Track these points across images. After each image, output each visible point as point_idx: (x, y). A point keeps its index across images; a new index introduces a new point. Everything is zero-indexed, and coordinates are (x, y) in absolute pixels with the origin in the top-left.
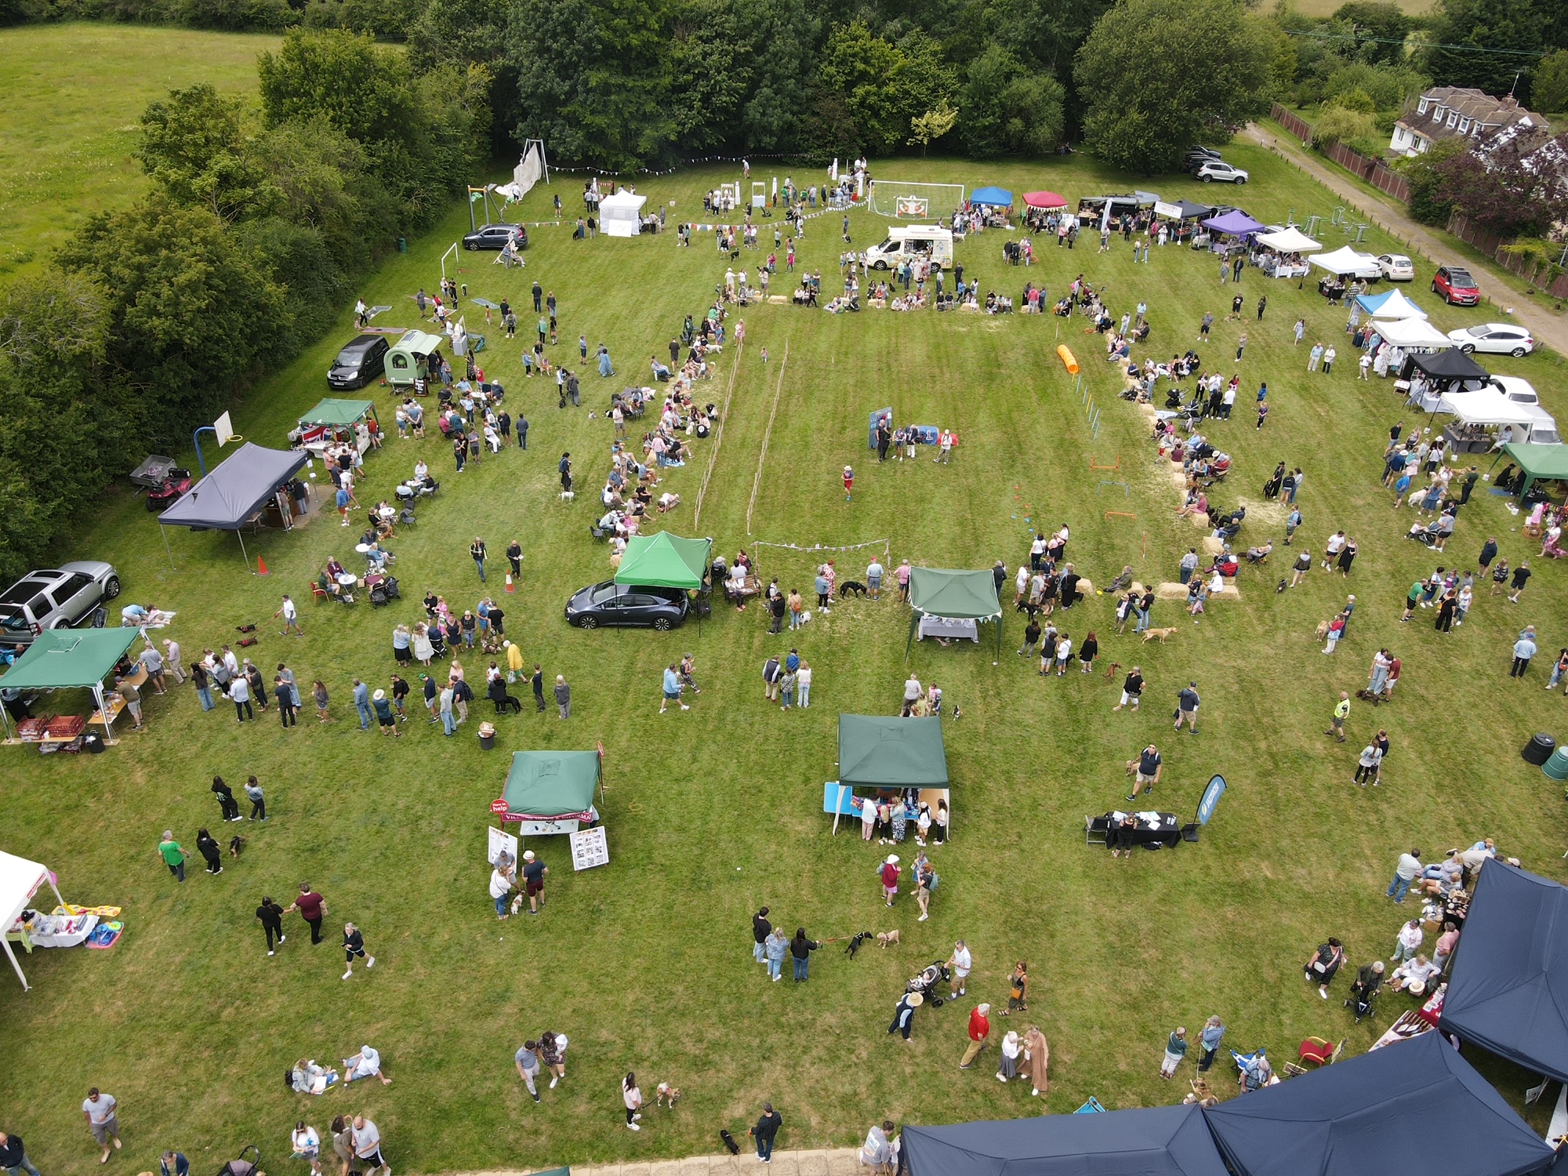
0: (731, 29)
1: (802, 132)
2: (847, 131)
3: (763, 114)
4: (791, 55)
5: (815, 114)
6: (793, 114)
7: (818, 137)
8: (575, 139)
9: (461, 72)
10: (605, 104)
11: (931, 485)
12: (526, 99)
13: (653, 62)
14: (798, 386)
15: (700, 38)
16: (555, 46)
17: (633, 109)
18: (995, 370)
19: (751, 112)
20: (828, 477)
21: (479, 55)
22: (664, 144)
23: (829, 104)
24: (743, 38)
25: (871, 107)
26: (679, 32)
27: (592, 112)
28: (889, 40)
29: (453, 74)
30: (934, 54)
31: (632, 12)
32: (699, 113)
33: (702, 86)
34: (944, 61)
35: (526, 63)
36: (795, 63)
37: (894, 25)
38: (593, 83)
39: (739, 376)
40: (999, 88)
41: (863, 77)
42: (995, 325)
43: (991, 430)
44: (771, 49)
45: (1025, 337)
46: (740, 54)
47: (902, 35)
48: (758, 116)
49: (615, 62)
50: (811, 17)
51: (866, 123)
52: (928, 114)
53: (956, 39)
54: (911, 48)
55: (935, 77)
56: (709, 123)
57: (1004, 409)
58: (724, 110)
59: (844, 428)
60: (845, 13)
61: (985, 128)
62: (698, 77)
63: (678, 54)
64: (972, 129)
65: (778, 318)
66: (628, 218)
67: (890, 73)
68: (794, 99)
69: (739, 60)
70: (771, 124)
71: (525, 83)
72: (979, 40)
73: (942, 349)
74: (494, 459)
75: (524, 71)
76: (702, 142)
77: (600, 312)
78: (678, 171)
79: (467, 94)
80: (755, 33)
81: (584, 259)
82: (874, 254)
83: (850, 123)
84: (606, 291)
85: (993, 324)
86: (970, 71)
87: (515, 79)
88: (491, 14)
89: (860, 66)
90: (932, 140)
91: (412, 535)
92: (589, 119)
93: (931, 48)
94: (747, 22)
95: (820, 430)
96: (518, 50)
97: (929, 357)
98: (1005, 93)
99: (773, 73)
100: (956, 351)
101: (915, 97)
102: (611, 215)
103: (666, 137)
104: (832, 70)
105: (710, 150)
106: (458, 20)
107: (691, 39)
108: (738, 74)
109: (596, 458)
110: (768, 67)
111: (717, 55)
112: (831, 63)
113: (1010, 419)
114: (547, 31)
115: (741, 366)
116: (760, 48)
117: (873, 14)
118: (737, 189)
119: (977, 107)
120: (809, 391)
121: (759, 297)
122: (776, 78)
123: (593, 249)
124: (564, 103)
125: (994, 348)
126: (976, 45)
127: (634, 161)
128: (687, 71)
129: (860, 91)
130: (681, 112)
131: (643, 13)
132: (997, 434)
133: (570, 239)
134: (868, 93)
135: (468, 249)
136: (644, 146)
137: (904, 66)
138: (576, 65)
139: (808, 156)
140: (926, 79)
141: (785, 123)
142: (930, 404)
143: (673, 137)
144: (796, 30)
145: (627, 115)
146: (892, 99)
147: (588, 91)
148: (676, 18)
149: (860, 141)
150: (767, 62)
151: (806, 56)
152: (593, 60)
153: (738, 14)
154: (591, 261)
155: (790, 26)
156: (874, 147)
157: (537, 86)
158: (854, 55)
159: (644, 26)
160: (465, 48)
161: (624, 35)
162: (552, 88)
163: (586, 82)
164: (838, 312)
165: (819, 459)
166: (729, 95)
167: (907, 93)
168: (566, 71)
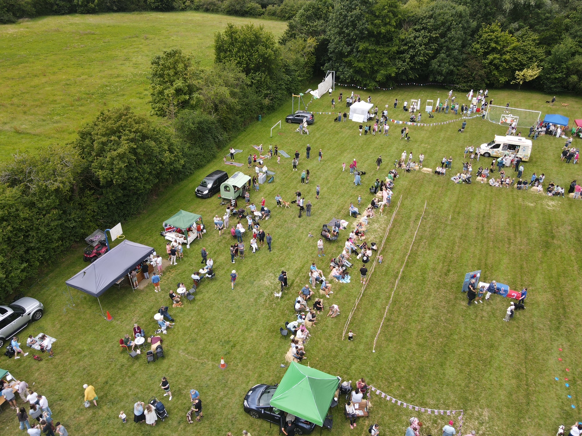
0: (431, 25)
1: (457, 74)
2: (480, 76)
3: (439, 66)
4: (458, 39)
5: (465, 67)
6: (454, 66)
7: (465, 78)
8: (348, 72)
9: (305, 40)
10: (365, 58)
11: (499, 333)
12: (331, 53)
13: (391, 40)
14: (427, 233)
15: (415, 29)
16: (346, 31)
17: (377, 61)
18: (550, 240)
19: (433, 65)
20: (432, 311)
21: (314, 33)
22: (388, 77)
23: (473, 62)
24: (436, 30)
25: (495, 65)
26: (405, 26)
27: (358, 61)
28: (511, 32)
29: (301, 41)
30: (534, 40)
31: (385, 17)
32: (408, 64)
33: (412, 52)
34: (538, 44)
35: (333, 38)
36: (460, 43)
37: (515, 25)
38: (360, 48)
39: (395, 220)
40: (567, 59)
41: (494, 50)
42: (552, 204)
43: (545, 291)
44: (449, 36)
45: (571, 217)
46: (433, 37)
47: (518, 30)
48: (437, 67)
49: (373, 39)
50: (472, 21)
51: (491, 72)
52: (525, 70)
53: (547, 34)
54: (522, 37)
55: (532, 52)
56: (412, 68)
57: (554, 273)
58: (420, 63)
59: (449, 271)
60: (490, 19)
61: (556, 78)
62: (410, 47)
63: (402, 37)
64: (548, 79)
65: (425, 182)
66: (363, 113)
67: (508, 49)
68: (456, 59)
69: (432, 40)
70: (442, 71)
71: (331, 46)
72: (559, 33)
73: (517, 218)
74: (251, 257)
75: (331, 41)
76: (407, 77)
77: (335, 166)
78: (394, 89)
79: (305, 50)
80: (442, 28)
81: (337, 133)
82: (484, 148)
83: (482, 72)
84: (342, 152)
85: (551, 203)
86: (553, 50)
87: (327, 45)
88: (323, 15)
89: (493, 45)
90: (525, 82)
91: (190, 306)
92: (356, 64)
93: (533, 37)
94: (439, 23)
95: (434, 269)
96: (331, 32)
97: (508, 224)
98: (570, 62)
99: (447, 47)
100: (526, 221)
101: (520, 61)
102: (355, 111)
103: (390, 75)
104: (478, 46)
105: (411, 80)
106: (309, 18)
107: (410, 30)
108: (430, 47)
109: (303, 266)
110: (446, 44)
111: (422, 37)
112: (478, 43)
113: (558, 283)
114: (345, 24)
115: (398, 214)
116: (443, 35)
117: (504, 20)
118: (419, 102)
119: (553, 68)
120: (432, 239)
121: (417, 168)
122: (448, 49)
123: (343, 128)
124: (347, 56)
125: (550, 223)
126: (558, 37)
127: (374, 84)
128: (405, 45)
129: (490, 57)
130: (399, 63)
131: (390, 18)
132: (549, 295)
133: (333, 122)
134: (495, 58)
135: (287, 122)
136: (379, 77)
137: (516, 46)
138: (355, 40)
139: (458, 86)
140: (527, 53)
141: (449, 70)
142: (505, 260)
143: (393, 75)
144: (463, 27)
145: (374, 63)
146: (507, 62)
147: (358, 52)
148: (405, 20)
149: (486, 81)
150: (446, 41)
151: (466, 39)
152: (362, 38)
153: (435, 19)
154: (340, 135)
155: (461, 25)
156: (493, 84)
157: (335, 48)
158: (491, 40)
159: (389, 23)
160: (309, 30)
161: (379, 26)
162: (342, 50)
163: (358, 48)
164: (458, 183)
165: (429, 295)
166: (424, 56)
167: (516, 59)
168: (350, 42)
